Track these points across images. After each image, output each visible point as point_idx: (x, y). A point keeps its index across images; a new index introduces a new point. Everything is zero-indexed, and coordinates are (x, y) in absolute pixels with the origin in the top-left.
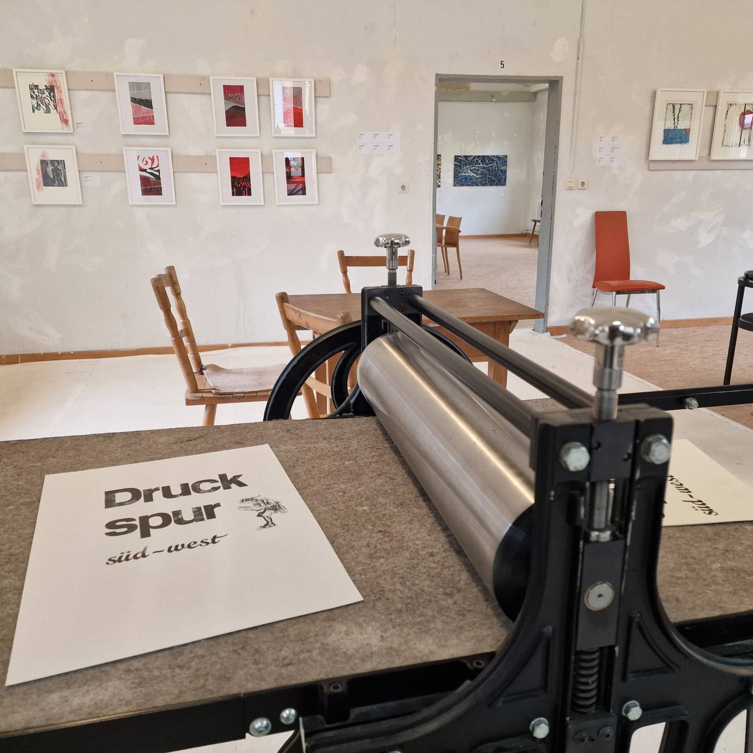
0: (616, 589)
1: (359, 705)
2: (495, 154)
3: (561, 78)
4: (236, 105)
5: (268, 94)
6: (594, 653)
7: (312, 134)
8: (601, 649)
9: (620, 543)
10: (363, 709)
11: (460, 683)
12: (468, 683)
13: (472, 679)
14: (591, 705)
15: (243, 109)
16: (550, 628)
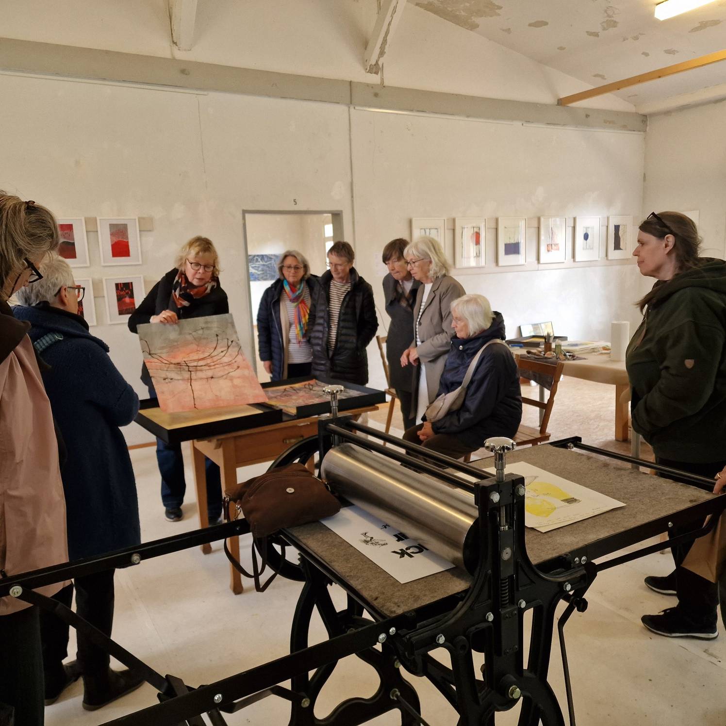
0: (512, 550)
1: (419, 622)
2: (273, 254)
3: (342, 211)
4: (66, 240)
5: (96, 230)
6: (506, 579)
7: (138, 261)
8: (509, 577)
9: (511, 530)
10: (420, 624)
11: (458, 604)
12: (460, 603)
13: (462, 601)
14: (507, 603)
15: (73, 244)
16: (490, 571)
